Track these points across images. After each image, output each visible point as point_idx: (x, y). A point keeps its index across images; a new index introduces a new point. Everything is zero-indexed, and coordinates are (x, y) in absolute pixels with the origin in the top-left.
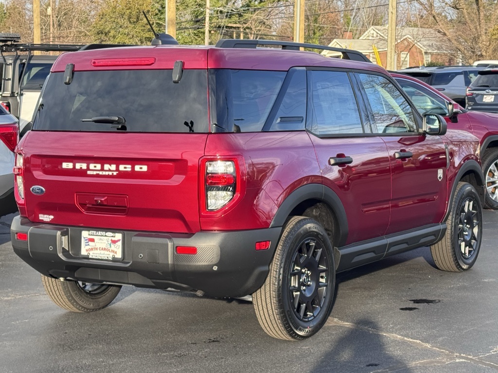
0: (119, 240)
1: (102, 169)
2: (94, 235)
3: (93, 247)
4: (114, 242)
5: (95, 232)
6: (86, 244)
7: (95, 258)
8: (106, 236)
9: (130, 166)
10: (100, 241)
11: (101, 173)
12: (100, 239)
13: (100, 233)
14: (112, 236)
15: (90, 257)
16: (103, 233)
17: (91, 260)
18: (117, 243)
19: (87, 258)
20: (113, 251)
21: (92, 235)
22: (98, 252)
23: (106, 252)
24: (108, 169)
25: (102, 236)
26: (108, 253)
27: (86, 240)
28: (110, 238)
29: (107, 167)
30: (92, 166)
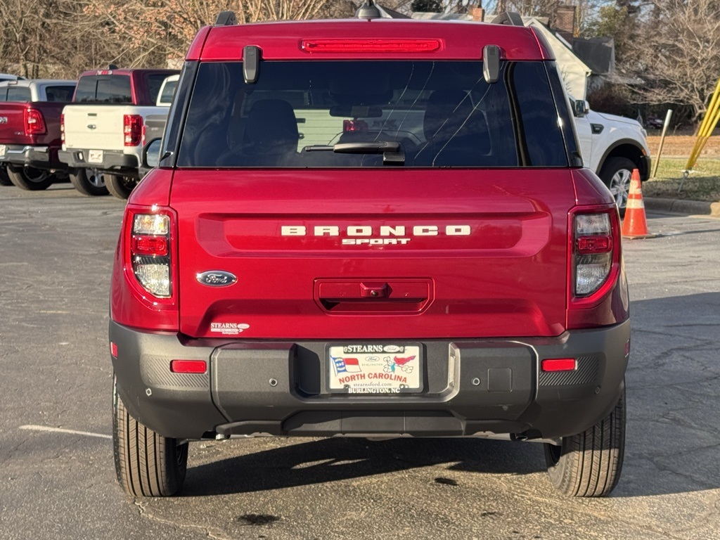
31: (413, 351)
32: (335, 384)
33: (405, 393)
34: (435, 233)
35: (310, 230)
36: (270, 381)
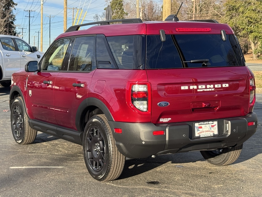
0: (215, 125)
1: (206, 88)
2: (202, 125)
3: (201, 131)
4: (213, 126)
5: (202, 123)
6: (198, 130)
7: (204, 137)
8: (209, 124)
9: (220, 85)
10: (205, 127)
11: (205, 90)
12: (205, 126)
13: (205, 123)
14: (212, 123)
15: (201, 137)
16: (207, 123)
17: (201, 139)
18: (214, 127)
19: (199, 137)
20: (212, 131)
21: (201, 125)
22: (204, 133)
23: (208, 133)
24: (209, 88)
25: (207, 124)
26: (210, 133)
27: (197, 128)
28: (211, 125)
29: (208, 86)
30: (200, 87)
31: (216, 123)
32: (197, 135)
33: (214, 136)
34: (220, 87)
35: (189, 87)
36: (183, 135)
